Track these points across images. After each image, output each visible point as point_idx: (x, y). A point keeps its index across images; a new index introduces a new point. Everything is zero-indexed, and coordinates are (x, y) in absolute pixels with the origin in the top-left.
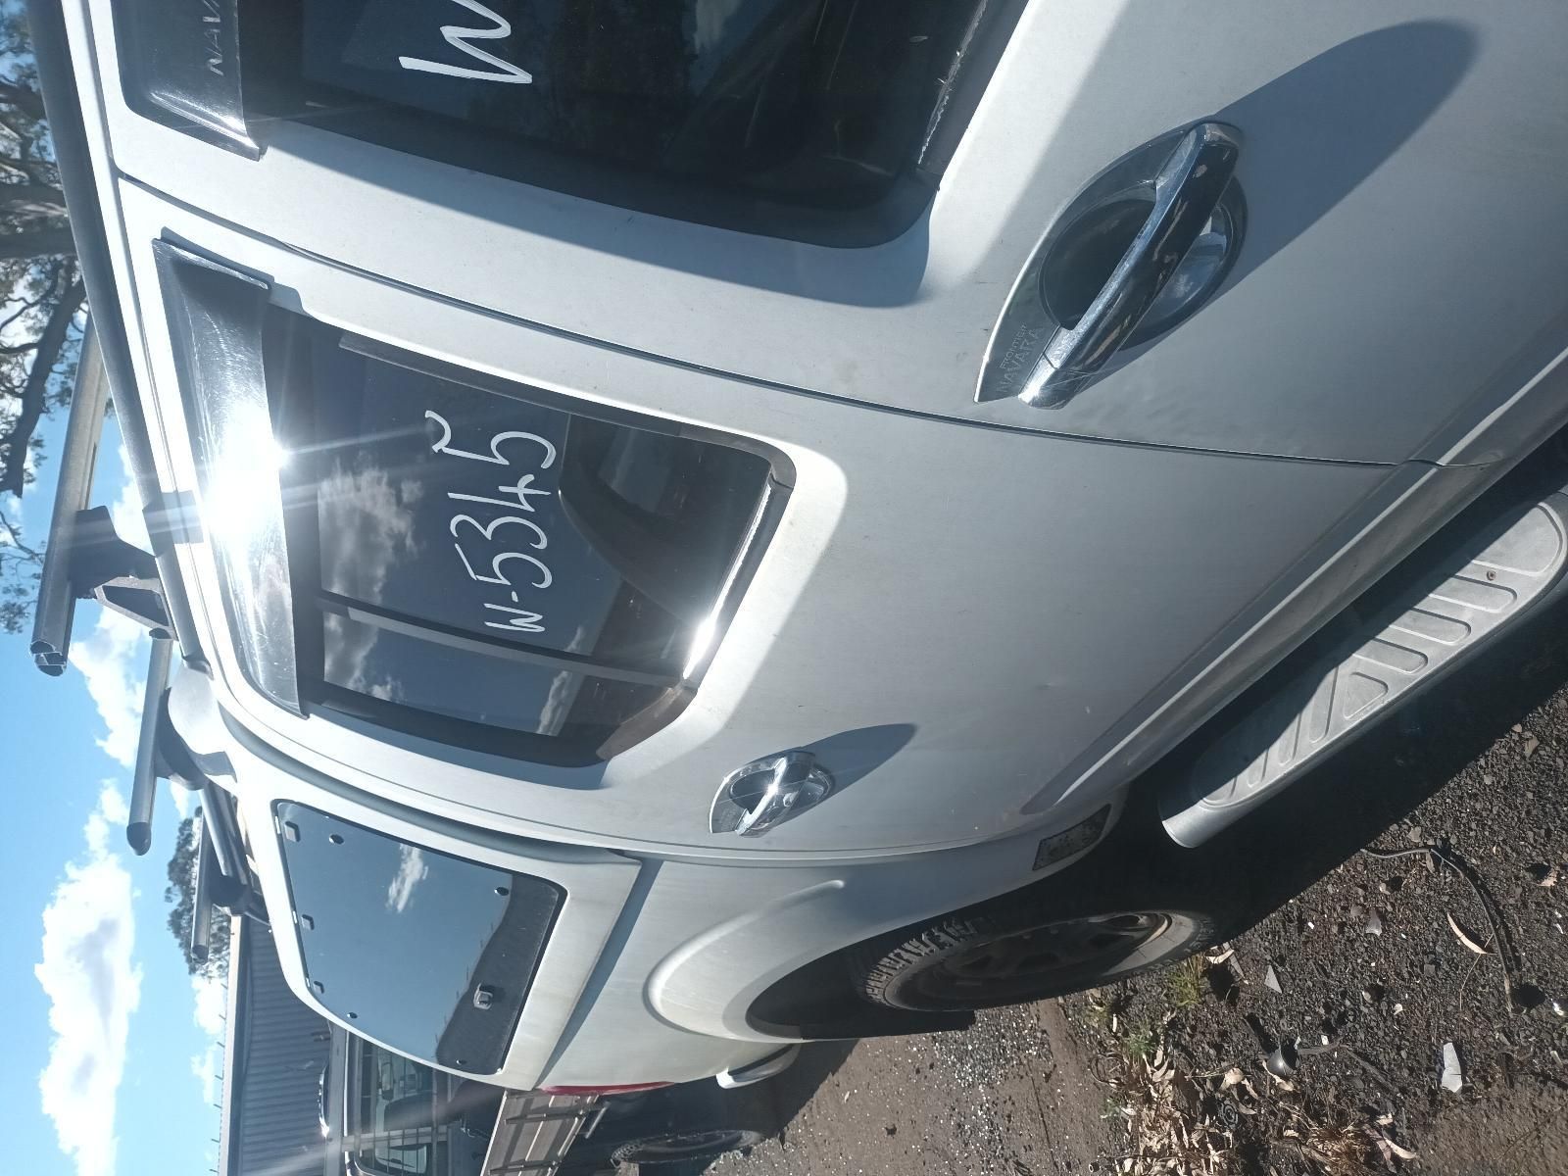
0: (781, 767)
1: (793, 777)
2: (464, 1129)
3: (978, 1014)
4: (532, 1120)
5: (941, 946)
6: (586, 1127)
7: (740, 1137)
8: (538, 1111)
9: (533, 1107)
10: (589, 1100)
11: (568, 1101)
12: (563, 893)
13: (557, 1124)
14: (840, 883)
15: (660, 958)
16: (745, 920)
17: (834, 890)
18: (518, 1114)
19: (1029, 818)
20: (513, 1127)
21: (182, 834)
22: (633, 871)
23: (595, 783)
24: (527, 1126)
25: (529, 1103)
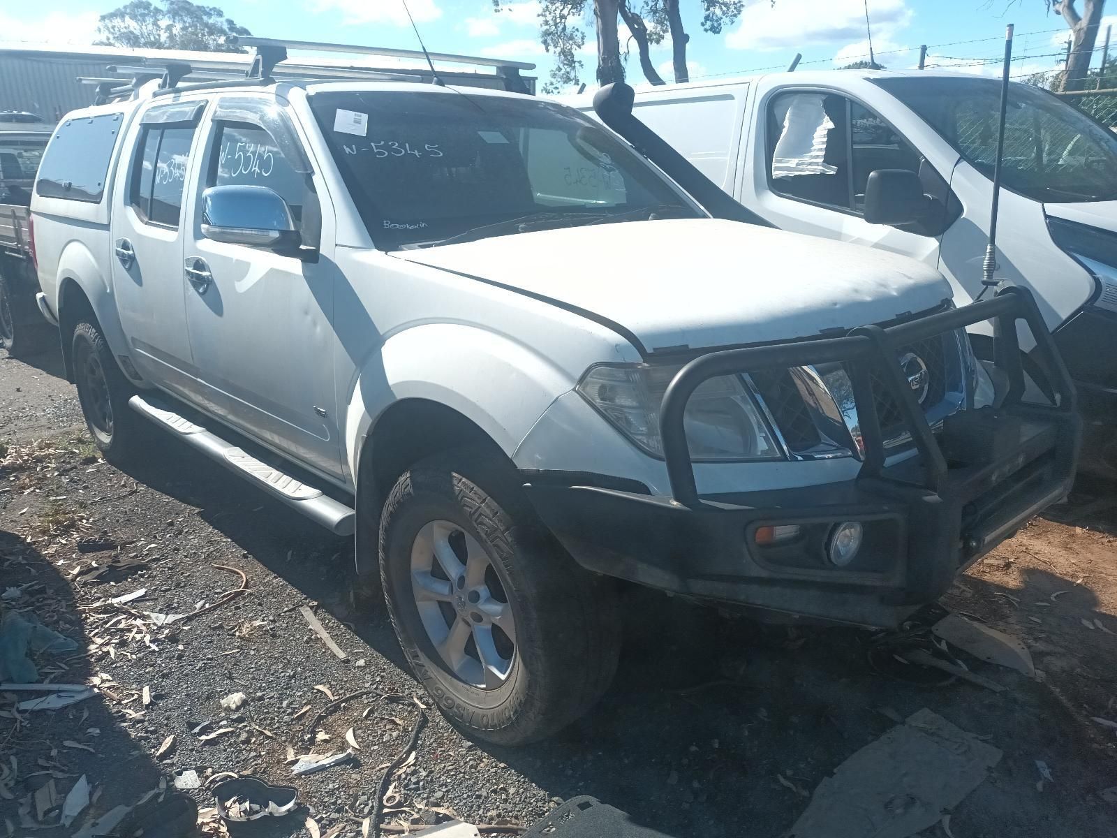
0: (131, 252)
1: (129, 256)
2: (4, 194)
3: (75, 385)
4: (14, 222)
5: (94, 341)
6: (12, 250)
7: (8, 338)
8: (19, 223)
9: (21, 221)
10: (27, 247)
11: (26, 238)
12: (99, 203)
13: (13, 235)
14: (108, 291)
15: (83, 241)
16: (96, 265)
17: (106, 290)
18: (17, 214)
19: (130, 341)
20: (10, 213)
21: (211, 10)
22: (106, 222)
23: (126, 204)
24: (11, 220)
25: (23, 218)
